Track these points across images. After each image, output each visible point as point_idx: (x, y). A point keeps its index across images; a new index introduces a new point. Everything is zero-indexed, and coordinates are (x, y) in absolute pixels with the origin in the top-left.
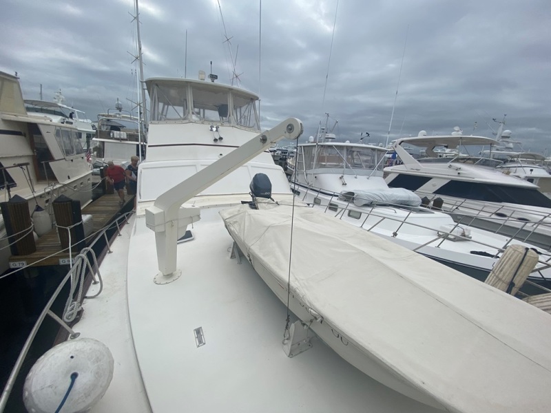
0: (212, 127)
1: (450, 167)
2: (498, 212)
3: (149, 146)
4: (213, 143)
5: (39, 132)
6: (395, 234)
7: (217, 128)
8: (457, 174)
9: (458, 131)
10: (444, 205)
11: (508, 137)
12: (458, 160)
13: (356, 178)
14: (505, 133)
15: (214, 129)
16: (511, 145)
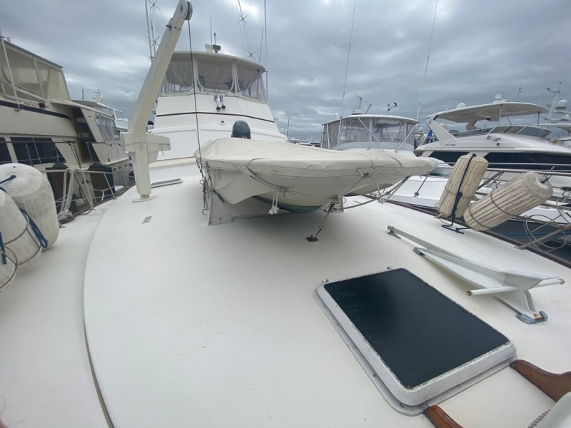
0: (216, 97)
1: (489, 138)
3: (157, 116)
4: (215, 111)
5: (82, 116)
6: (417, 194)
7: (221, 98)
9: (500, 100)
11: (564, 108)
12: (497, 130)
14: (562, 103)
15: (219, 100)
16: (567, 117)
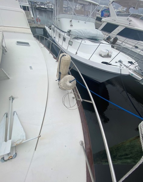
1: (128, 19)
2: (136, 46)
6: (77, 53)
8: (129, 24)
10: (118, 41)
12: (132, 15)
13: (79, 22)
